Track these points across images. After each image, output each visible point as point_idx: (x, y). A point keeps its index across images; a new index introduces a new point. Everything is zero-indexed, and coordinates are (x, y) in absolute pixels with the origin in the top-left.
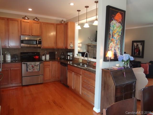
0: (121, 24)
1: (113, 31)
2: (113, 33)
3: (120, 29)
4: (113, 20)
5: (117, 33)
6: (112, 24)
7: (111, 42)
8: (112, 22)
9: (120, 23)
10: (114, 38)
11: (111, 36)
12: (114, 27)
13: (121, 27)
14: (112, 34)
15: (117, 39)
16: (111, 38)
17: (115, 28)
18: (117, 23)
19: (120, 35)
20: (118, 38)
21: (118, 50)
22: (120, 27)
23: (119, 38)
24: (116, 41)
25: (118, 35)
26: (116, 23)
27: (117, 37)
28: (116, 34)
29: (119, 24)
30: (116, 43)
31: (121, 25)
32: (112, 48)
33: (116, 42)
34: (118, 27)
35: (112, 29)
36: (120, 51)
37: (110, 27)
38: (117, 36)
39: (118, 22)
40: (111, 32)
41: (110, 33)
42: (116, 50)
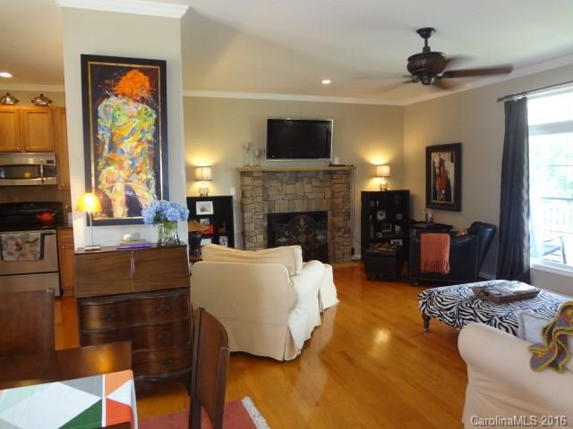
0: (151, 106)
1: (110, 129)
2: (112, 135)
3: (145, 121)
4: (108, 97)
5: (132, 133)
6: (105, 111)
7: (107, 164)
8: (105, 102)
9: (142, 103)
10: (119, 151)
11: (106, 147)
12: (114, 119)
13: (151, 115)
14: (107, 141)
15: (135, 155)
16: (105, 154)
17: (124, 119)
18: (131, 102)
19: (147, 140)
20: (139, 149)
21: (146, 188)
22: (146, 114)
23: (143, 149)
24: (130, 162)
25: (140, 140)
26: (124, 104)
27: (136, 147)
28: (128, 138)
29: (141, 107)
30: (132, 166)
31: (149, 109)
32: (114, 182)
33: (133, 164)
34: (135, 114)
35: (109, 126)
36: (153, 190)
37: (99, 120)
38: (135, 143)
39: (136, 101)
40: (103, 135)
41: (100, 137)
42: (134, 188)
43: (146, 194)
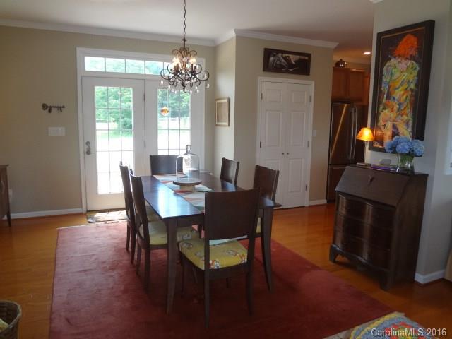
1: (389, 83)
2: (389, 87)
3: (411, 73)
4: (390, 59)
5: (401, 85)
6: (387, 69)
7: (385, 109)
8: (388, 64)
9: (410, 60)
10: (392, 98)
11: (385, 96)
12: (392, 75)
13: (415, 69)
14: (386, 92)
15: (402, 101)
16: (384, 101)
17: (398, 74)
18: (403, 60)
19: (411, 89)
20: (405, 97)
21: (405, 127)
22: (412, 68)
23: (407, 97)
24: (398, 107)
25: (406, 90)
26: (399, 62)
27: (403, 95)
28: (398, 88)
29: (409, 63)
30: (399, 110)
31: (415, 63)
32: (387, 121)
33: (400, 108)
34: (405, 69)
35: (388, 80)
36: (410, 129)
37: (384, 77)
38: (402, 92)
39: (407, 59)
40: (384, 88)
41: (382, 89)
42: (398, 126)
43: (405, 132)
